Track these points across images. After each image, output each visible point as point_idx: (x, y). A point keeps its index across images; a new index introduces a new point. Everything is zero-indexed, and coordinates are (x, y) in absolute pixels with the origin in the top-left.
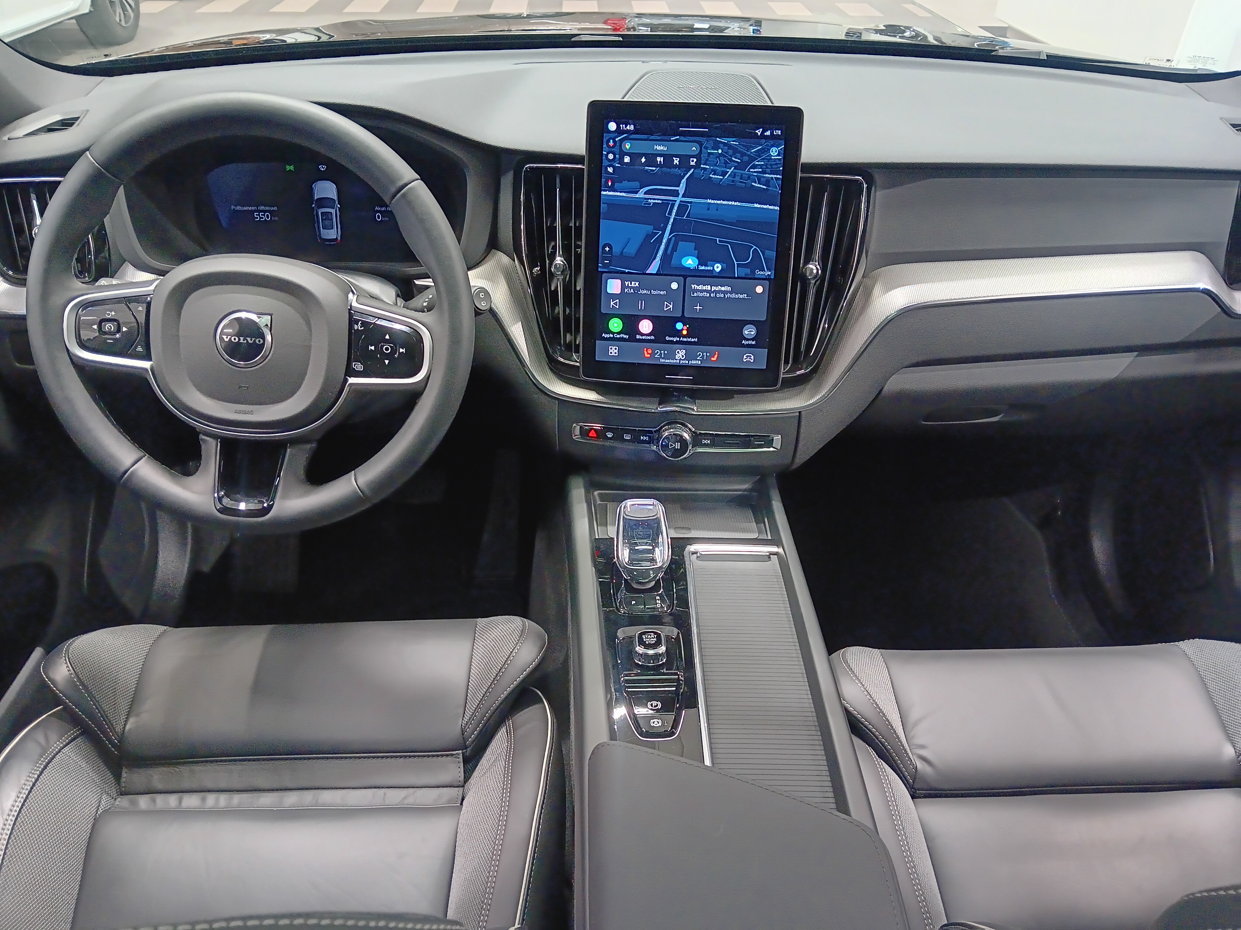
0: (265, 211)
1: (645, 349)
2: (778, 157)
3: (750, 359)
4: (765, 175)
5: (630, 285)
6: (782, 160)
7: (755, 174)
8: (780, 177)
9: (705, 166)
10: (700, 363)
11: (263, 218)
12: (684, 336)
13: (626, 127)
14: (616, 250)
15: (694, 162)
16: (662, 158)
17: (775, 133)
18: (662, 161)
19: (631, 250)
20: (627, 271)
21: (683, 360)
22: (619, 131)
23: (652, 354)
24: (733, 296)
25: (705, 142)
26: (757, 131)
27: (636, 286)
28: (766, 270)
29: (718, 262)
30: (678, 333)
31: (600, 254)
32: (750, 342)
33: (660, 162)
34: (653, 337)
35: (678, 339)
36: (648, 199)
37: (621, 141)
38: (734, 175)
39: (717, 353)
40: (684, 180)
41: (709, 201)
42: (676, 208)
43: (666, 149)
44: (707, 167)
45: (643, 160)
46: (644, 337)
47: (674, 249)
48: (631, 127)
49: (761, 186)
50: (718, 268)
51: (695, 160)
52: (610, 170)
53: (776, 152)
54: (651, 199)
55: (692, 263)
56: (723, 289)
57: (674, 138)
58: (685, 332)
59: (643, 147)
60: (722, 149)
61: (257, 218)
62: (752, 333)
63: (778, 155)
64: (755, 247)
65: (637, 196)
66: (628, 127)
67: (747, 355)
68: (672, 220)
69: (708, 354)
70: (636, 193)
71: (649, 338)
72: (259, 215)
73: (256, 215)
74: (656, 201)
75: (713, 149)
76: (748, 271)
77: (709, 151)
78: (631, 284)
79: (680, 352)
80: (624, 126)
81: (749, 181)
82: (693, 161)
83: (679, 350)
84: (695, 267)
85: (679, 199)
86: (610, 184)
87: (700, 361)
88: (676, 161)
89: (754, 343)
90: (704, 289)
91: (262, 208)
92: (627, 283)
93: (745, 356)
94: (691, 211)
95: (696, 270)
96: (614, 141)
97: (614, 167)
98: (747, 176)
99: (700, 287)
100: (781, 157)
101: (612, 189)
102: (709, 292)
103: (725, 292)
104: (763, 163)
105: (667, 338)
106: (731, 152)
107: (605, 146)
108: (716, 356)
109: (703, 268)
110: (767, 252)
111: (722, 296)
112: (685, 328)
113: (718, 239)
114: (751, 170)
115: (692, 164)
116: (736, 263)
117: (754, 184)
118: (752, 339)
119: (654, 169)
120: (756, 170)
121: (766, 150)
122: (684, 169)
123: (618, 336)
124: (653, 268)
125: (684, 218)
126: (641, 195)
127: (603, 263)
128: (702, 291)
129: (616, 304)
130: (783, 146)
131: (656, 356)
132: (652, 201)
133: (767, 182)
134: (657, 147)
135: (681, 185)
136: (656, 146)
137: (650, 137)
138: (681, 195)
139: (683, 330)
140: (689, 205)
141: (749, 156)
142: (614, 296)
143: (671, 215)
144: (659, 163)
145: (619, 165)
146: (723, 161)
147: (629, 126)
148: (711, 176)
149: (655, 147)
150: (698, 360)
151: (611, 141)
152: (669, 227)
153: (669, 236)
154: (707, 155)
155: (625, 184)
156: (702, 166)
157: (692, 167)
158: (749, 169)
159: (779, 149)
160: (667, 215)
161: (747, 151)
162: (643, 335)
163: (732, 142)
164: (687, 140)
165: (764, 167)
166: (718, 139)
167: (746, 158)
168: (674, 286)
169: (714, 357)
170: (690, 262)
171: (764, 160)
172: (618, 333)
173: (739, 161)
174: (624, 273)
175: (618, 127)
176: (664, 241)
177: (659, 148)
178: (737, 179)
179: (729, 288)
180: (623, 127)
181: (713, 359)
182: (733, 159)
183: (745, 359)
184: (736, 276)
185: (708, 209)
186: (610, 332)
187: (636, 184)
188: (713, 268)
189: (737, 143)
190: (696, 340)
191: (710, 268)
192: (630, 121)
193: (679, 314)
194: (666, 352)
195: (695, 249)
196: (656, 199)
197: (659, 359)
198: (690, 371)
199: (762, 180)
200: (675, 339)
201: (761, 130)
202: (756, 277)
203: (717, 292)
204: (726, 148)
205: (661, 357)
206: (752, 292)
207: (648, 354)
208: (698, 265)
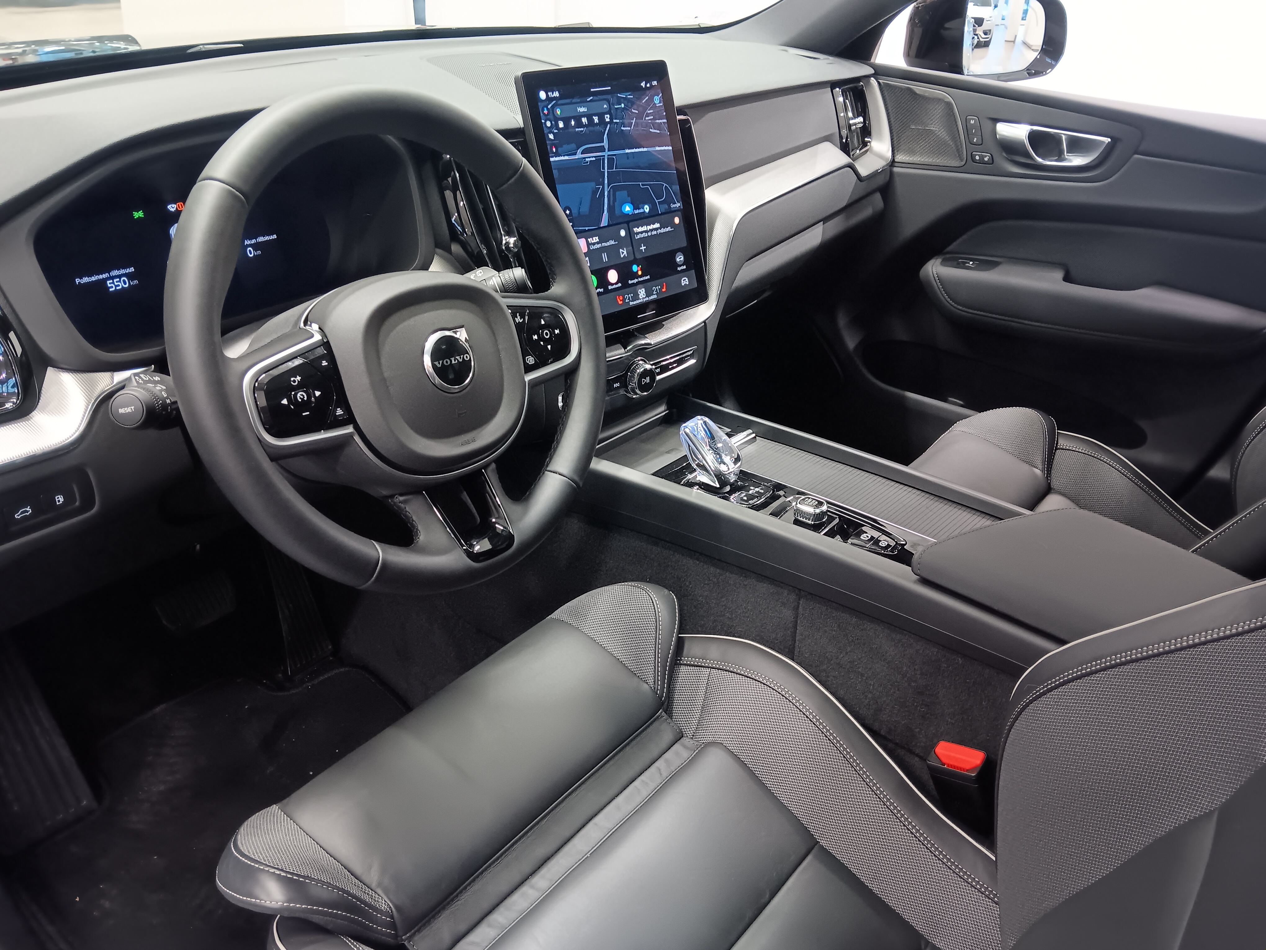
0: (119, 277)
1: (618, 297)
2: (660, 105)
4: (656, 121)
5: (592, 242)
6: (664, 106)
7: (650, 121)
8: (665, 121)
9: (616, 121)
10: (656, 296)
11: (119, 285)
12: (641, 276)
13: (553, 94)
14: (575, 211)
16: (586, 118)
17: (653, 84)
19: (585, 208)
20: (587, 228)
21: (645, 298)
22: (549, 99)
23: (624, 300)
24: (663, 230)
25: (611, 99)
26: (642, 84)
27: (597, 241)
28: (677, 203)
29: (646, 204)
30: (635, 275)
32: (682, 268)
33: (585, 122)
34: (620, 285)
35: (637, 280)
36: (585, 158)
37: (553, 107)
38: (636, 125)
39: (665, 284)
40: (605, 136)
41: (627, 151)
42: (606, 162)
43: (586, 110)
44: (618, 121)
45: (573, 123)
46: (614, 287)
47: (615, 200)
48: (556, 94)
49: (656, 131)
50: (647, 209)
51: (608, 116)
52: (551, 137)
53: (658, 100)
54: (587, 158)
55: (629, 209)
56: (655, 226)
57: (589, 99)
58: (640, 273)
59: (568, 110)
60: (623, 104)
61: (112, 287)
62: (682, 259)
63: (660, 103)
64: (665, 185)
65: (577, 157)
67: (683, 279)
68: (606, 174)
69: (660, 287)
70: (575, 154)
71: (617, 286)
72: (113, 283)
73: (110, 283)
74: (591, 159)
75: (618, 104)
76: (666, 206)
77: (616, 107)
78: (593, 240)
79: (641, 292)
80: (551, 93)
81: (647, 128)
83: (640, 290)
84: (632, 212)
85: (606, 154)
86: (554, 150)
88: (596, 119)
89: (685, 267)
90: (643, 230)
91: (115, 273)
92: (590, 240)
93: (682, 280)
94: (617, 163)
95: (633, 215)
96: (548, 109)
97: (554, 133)
98: (645, 124)
99: (640, 229)
100: (662, 104)
101: (557, 154)
102: (646, 232)
103: (656, 229)
104: (652, 111)
105: (630, 282)
106: (630, 105)
107: (542, 114)
108: (665, 286)
109: (637, 211)
110: (674, 187)
111: (656, 232)
112: (639, 269)
113: (640, 183)
114: (647, 118)
115: (607, 120)
116: (657, 201)
117: (651, 130)
118: (683, 265)
119: (582, 129)
120: (649, 118)
121: (651, 99)
122: (603, 126)
124: (604, 222)
125: (614, 170)
126: (579, 156)
128: (642, 233)
130: (661, 94)
131: (626, 301)
133: (659, 127)
134: (580, 109)
135: (605, 140)
137: (572, 100)
138: (607, 150)
139: (638, 271)
140: (614, 157)
141: (642, 106)
143: (604, 169)
144: (584, 124)
145: (557, 131)
146: (627, 114)
148: (622, 128)
149: (578, 109)
150: (655, 294)
151: (545, 109)
152: (606, 182)
153: (608, 189)
154: (615, 110)
155: (566, 147)
156: (614, 121)
157: (608, 123)
158: (645, 118)
159: (659, 96)
160: (602, 170)
161: (640, 102)
162: (612, 284)
163: (628, 97)
164: (598, 99)
165: (654, 114)
167: (640, 109)
168: (623, 233)
169: (664, 288)
171: (653, 109)
174: (585, 231)
175: (547, 95)
176: (606, 193)
177: (582, 110)
178: (640, 128)
179: (658, 224)
181: (663, 290)
182: (633, 110)
183: (683, 283)
184: (660, 213)
185: (628, 158)
187: (573, 146)
188: (644, 210)
189: (632, 97)
190: (648, 277)
191: (641, 211)
192: (555, 88)
193: (632, 258)
194: (632, 295)
195: (628, 196)
196: (590, 157)
197: (629, 302)
198: (652, 306)
199: (655, 125)
200: (635, 281)
201: (644, 82)
202: (672, 210)
203: (651, 230)
204: (626, 102)
205: (630, 301)
206: (673, 225)
207: (621, 301)
208: (634, 210)
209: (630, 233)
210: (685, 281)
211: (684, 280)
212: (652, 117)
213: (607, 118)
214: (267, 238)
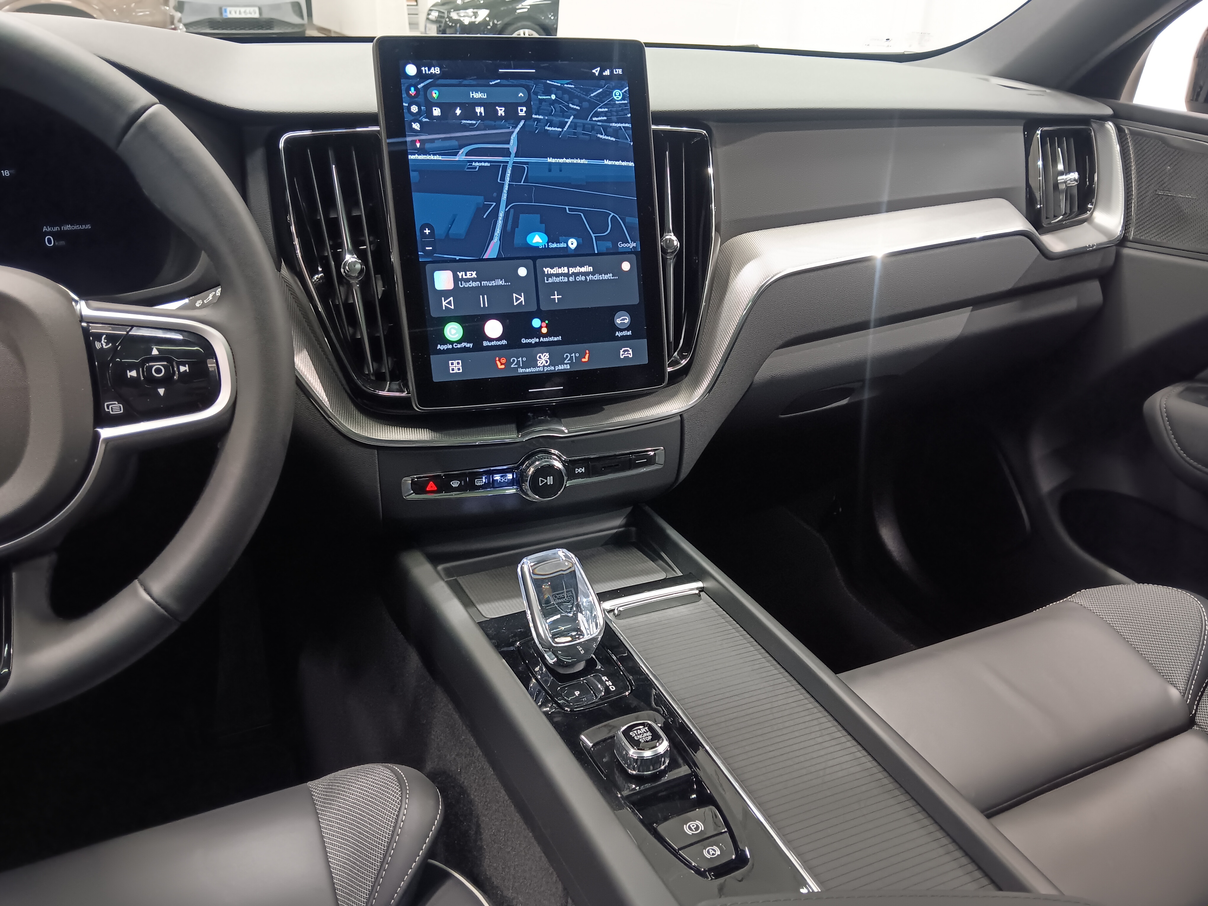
1: (497, 359)
2: (623, 102)
3: (628, 354)
4: (611, 124)
5: (464, 277)
6: (629, 105)
7: (599, 123)
8: (629, 125)
9: (537, 116)
10: (569, 367)
12: (545, 336)
13: (429, 70)
14: (440, 232)
15: (524, 112)
16: (482, 108)
17: (615, 73)
18: (483, 111)
19: (460, 229)
20: (458, 258)
21: (547, 366)
22: (420, 76)
23: (508, 364)
24: (597, 277)
25: (533, 86)
26: (594, 71)
27: (473, 277)
28: (630, 241)
29: (572, 237)
30: (537, 332)
31: (418, 238)
32: (625, 333)
33: (481, 113)
34: (504, 342)
35: (537, 340)
36: (472, 161)
37: (426, 88)
38: (574, 126)
39: (587, 352)
40: (514, 135)
41: (550, 160)
42: (509, 171)
43: (486, 97)
44: (541, 117)
45: (458, 112)
46: (493, 343)
47: (516, 224)
48: (436, 70)
49: (609, 138)
50: (573, 243)
51: (524, 109)
52: (416, 126)
53: (620, 95)
54: (475, 162)
55: (540, 241)
56: (583, 270)
57: (493, 83)
58: (544, 330)
59: (454, 94)
60: (555, 94)
62: (626, 321)
63: (623, 99)
64: (613, 214)
65: (457, 158)
66: (432, 70)
67: (623, 349)
68: (506, 188)
69: (577, 355)
70: (455, 154)
71: (499, 343)
74: (483, 164)
75: (545, 94)
76: (609, 244)
77: (539, 97)
78: (466, 275)
79: (542, 357)
80: (427, 68)
81: (593, 133)
82: (522, 110)
83: (541, 355)
84: (545, 245)
85: (511, 160)
86: (418, 145)
87: (568, 365)
88: (501, 111)
89: (629, 333)
90: (560, 272)
92: (460, 274)
93: (621, 351)
94: (529, 174)
95: (546, 249)
96: (416, 89)
97: (421, 123)
98: (590, 126)
99: (555, 271)
101: (422, 151)
102: (567, 275)
103: (585, 274)
104: (606, 110)
105: (524, 341)
106: (566, 97)
107: (404, 95)
108: (587, 355)
109: (555, 245)
110: (628, 219)
111: (583, 278)
112: (544, 324)
113: (567, 207)
114: (594, 119)
115: (522, 114)
116: (593, 235)
117: (599, 135)
118: (627, 329)
119: (474, 122)
120: (600, 119)
121: (608, 93)
122: (512, 121)
123: (459, 346)
124: (492, 251)
125: (522, 183)
126: (461, 157)
127: (424, 251)
128: (557, 275)
129: (449, 303)
130: (627, 88)
131: (512, 366)
132: (477, 164)
133: (616, 132)
134: (474, 95)
135: (512, 141)
136: (473, 93)
137: (462, 81)
138: (513, 155)
139: (541, 327)
140: (525, 166)
141: (589, 101)
142: (446, 294)
143: (504, 181)
144: (479, 115)
145: (427, 120)
146: (558, 109)
147: (433, 68)
148: (547, 128)
149: (471, 95)
150: (566, 364)
151: (412, 89)
152: (504, 197)
153: (506, 208)
154: (537, 102)
155: (439, 143)
156: (534, 116)
157: (522, 118)
158: (591, 118)
159: (623, 91)
160: (499, 181)
161: (586, 95)
162: (491, 340)
163: (566, 85)
164: (510, 83)
165: (609, 114)
166: (548, 82)
167: (585, 104)
168: (522, 272)
169: (585, 358)
170: (537, 239)
171: (608, 106)
172: (459, 342)
173: (578, 108)
174: (455, 261)
175: (419, 71)
176: (501, 215)
177: (478, 95)
178: (579, 130)
179: (590, 268)
180: (425, 70)
181: (583, 360)
182: (571, 105)
183: (622, 354)
184: (596, 252)
185: (550, 170)
186: (446, 341)
187: (454, 143)
188: (567, 245)
189: (573, 86)
190: (560, 338)
191: (563, 245)
192: (434, 62)
193: (534, 308)
194: (524, 359)
195: (541, 222)
196: (481, 162)
197: (516, 369)
198: (558, 380)
199: (608, 130)
200: (534, 341)
201: (599, 69)
202: (620, 250)
203: (576, 274)
204: (560, 92)
205: (519, 367)
206: (617, 270)
207: (502, 364)
208: (548, 243)
209: (535, 274)
210: (626, 353)
211: (624, 351)
212: (605, 118)
213: (522, 111)
214: (76, 227)
